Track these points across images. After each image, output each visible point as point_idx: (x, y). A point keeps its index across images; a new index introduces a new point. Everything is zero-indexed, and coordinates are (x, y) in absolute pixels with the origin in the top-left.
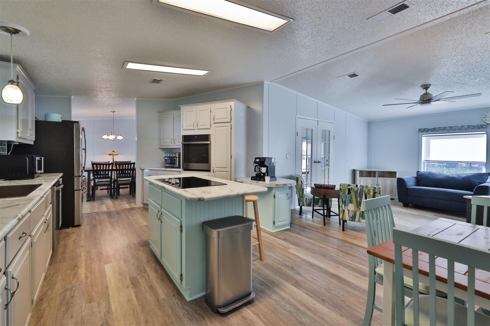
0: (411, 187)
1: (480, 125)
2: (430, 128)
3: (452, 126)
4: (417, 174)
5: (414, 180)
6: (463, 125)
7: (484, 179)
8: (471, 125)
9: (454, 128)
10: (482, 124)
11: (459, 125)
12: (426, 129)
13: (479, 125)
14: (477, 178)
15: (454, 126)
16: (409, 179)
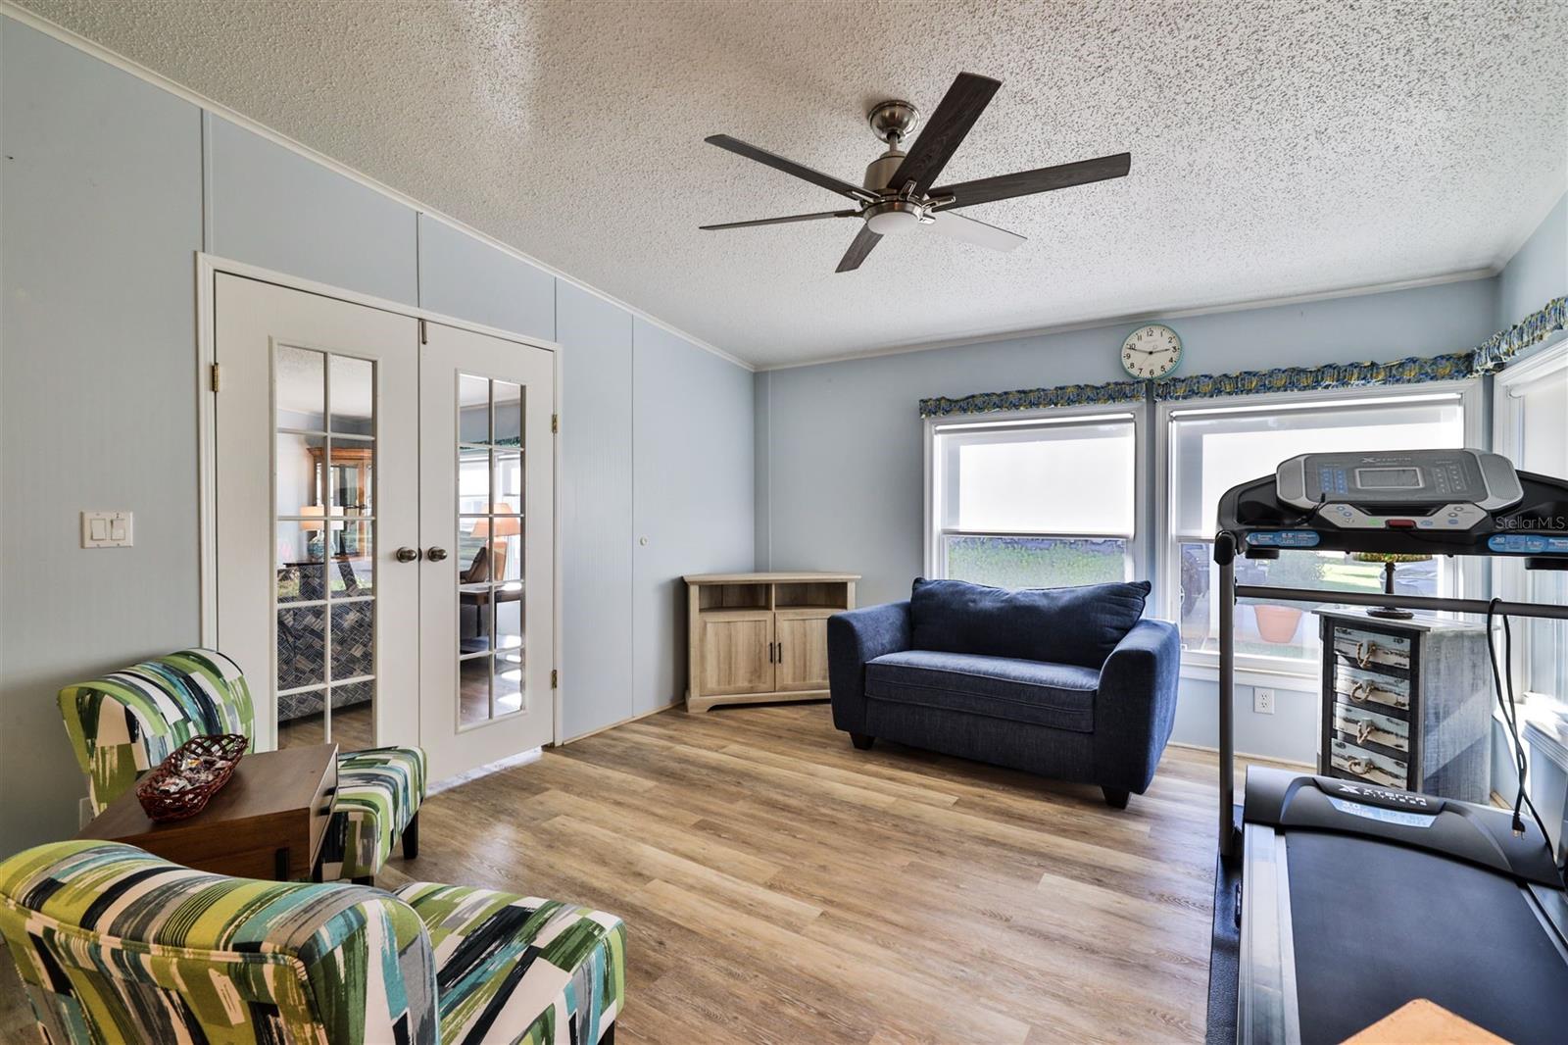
0: (878, 659)
1: (1116, 384)
2: (955, 399)
3: (1027, 389)
4: (914, 589)
5: (896, 618)
6: (1062, 385)
7: (1132, 609)
8: (1087, 386)
9: (1032, 396)
10: (1121, 381)
11: (1050, 385)
12: (943, 401)
13: (1112, 386)
14: (1108, 605)
15: (1033, 388)
16: (874, 618)
